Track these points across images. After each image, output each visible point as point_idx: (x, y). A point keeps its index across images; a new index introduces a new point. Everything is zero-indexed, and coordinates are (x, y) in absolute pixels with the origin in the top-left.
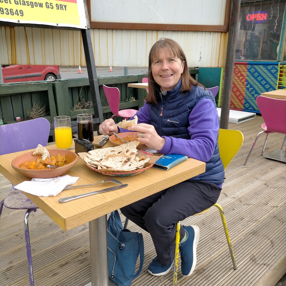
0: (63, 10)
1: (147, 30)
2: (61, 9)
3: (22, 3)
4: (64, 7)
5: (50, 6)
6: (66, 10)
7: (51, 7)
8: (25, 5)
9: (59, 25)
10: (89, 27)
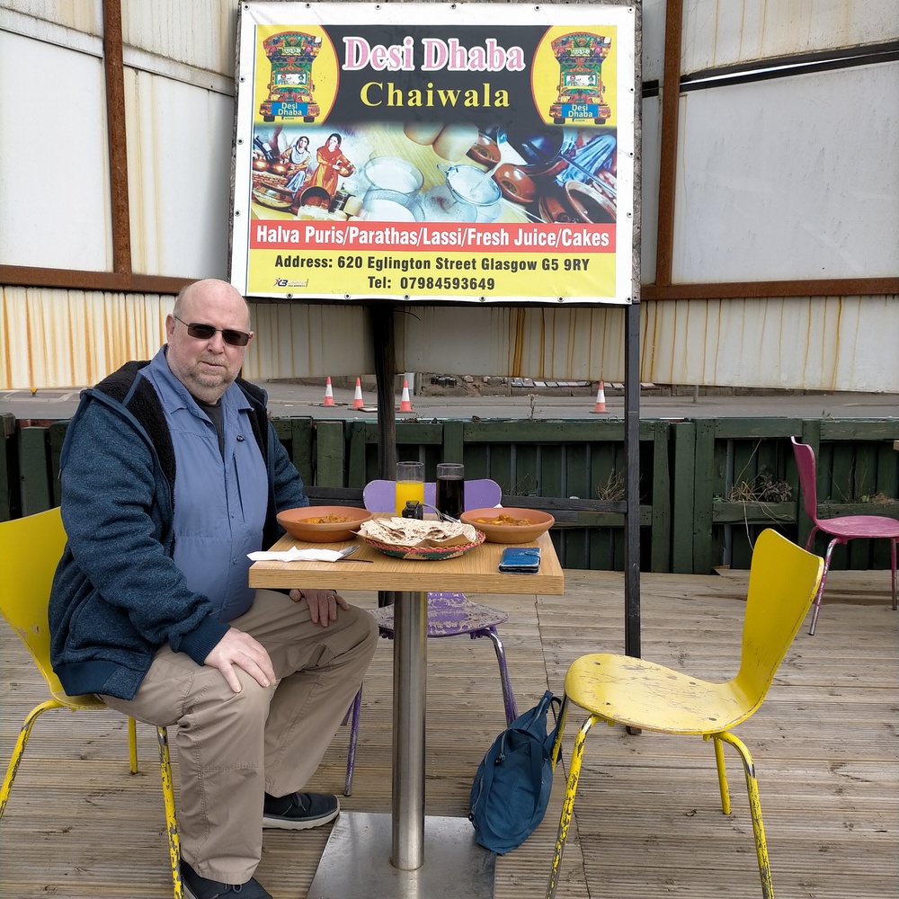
0: (579, 269)
1: (811, 297)
2: (575, 269)
3: (495, 265)
4: (582, 265)
5: (551, 266)
6: (585, 269)
7: (553, 268)
8: (501, 268)
9: (566, 300)
10: (638, 300)
